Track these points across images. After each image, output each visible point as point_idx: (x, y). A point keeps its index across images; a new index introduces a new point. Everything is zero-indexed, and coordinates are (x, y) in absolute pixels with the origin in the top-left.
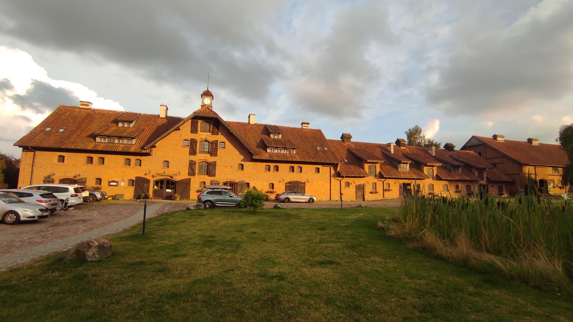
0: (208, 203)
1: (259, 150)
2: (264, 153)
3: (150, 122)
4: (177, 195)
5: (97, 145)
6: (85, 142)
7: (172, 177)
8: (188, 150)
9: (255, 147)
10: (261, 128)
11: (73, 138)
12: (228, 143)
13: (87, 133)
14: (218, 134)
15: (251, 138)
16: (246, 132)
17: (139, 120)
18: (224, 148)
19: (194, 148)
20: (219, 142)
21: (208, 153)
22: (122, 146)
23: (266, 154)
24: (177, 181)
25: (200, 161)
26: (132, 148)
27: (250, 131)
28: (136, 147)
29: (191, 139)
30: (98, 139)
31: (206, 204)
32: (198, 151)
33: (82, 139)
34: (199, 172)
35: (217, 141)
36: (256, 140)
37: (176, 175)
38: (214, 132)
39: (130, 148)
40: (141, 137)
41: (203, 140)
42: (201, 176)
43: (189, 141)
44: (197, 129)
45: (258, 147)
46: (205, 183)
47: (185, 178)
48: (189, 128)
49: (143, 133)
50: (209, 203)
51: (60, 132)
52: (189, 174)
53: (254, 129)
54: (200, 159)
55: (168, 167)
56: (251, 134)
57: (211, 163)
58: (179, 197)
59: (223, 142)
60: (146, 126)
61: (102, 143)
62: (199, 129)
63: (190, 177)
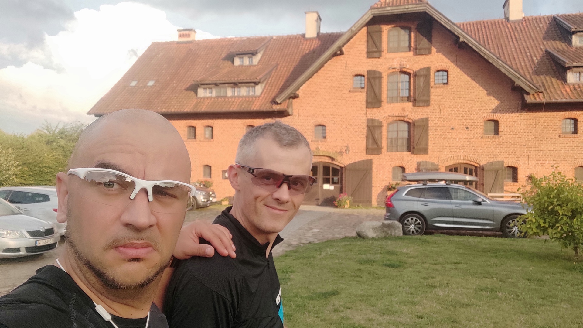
0: (412, 219)
1: (541, 80)
2: (558, 85)
3: (288, 50)
4: (344, 197)
5: (198, 103)
6: (182, 99)
7: (333, 159)
8: (362, 97)
9: (529, 72)
10: (541, 25)
11: (165, 95)
12: (455, 72)
13: (186, 84)
14: (429, 52)
15: (517, 53)
16: (499, 40)
17: (269, 50)
18: (447, 83)
19: (377, 91)
20: (432, 72)
21: (409, 99)
22: (239, 101)
23: (564, 88)
24: (342, 166)
25: (391, 120)
26: (255, 103)
27: (511, 36)
28: (262, 100)
29: (369, 72)
30: (201, 92)
31: (408, 221)
32: (384, 97)
33: (177, 95)
34: (389, 145)
35: (428, 69)
36: (531, 57)
37: (341, 153)
38: (419, 49)
39: (252, 103)
40: (271, 80)
41: (395, 70)
42: (394, 153)
43: (363, 76)
44: (381, 47)
45: (537, 73)
46: (403, 169)
47: (359, 160)
48: (363, 47)
49: (275, 73)
50: (416, 220)
51: (148, 86)
52: (368, 150)
53: (521, 30)
54: (390, 114)
55: (324, 138)
56: (516, 44)
57: (416, 124)
58: (348, 202)
59: (443, 71)
60: (280, 58)
61: (208, 98)
62: (384, 46)
63: (370, 157)
